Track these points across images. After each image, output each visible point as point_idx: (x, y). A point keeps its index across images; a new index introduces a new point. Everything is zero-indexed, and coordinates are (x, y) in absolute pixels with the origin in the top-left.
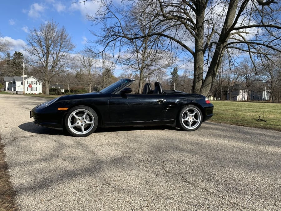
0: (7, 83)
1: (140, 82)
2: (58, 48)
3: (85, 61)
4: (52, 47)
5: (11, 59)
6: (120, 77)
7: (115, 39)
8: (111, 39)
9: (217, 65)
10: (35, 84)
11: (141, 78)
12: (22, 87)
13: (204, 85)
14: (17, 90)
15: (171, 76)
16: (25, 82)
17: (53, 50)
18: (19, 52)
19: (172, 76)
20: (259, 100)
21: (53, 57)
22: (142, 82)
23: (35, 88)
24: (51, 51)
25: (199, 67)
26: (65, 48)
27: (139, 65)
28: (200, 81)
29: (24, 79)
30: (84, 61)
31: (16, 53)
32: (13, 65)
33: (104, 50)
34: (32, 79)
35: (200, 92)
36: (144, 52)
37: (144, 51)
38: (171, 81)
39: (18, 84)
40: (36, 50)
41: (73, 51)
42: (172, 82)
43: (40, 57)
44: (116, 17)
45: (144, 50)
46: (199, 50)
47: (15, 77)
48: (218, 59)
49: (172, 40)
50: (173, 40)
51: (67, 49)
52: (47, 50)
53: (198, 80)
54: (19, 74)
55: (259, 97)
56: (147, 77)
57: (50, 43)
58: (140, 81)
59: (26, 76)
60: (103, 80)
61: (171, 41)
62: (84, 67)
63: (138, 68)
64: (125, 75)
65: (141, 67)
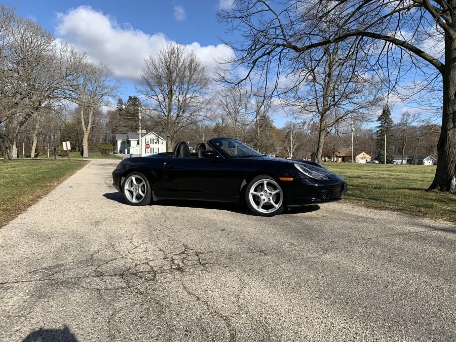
0: (119, 143)
1: (320, 135)
2: (186, 86)
3: (229, 105)
4: (177, 84)
5: (124, 107)
6: (285, 129)
7: (267, 51)
8: (260, 53)
10: (156, 143)
11: (322, 128)
12: (138, 147)
14: (131, 152)
15: (379, 124)
16: (143, 140)
17: (178, 89)
18: (134, 97)
19: (380, 122)
21: (179, 100)
22: (323, 134)
23: (156, 149)
24: (175, 91)
25: (455, 96)
26: (195, 85)
27: (317, 106)
29: (140, 137)
30: (227, 106)
31: (130, 98)
32: (127, 116)
33: (248, 75)
34: (151, 136)
36: (328, 83)
37: (326, 81)
38: (378, 131)
39: (133, 143)
40: (155, 91)
41: (208, 89)
42: (381, 133)
43: (160, 101)
44: (270, 9)
45: (327, 78)
46: (454, 58)
47: (130, 134)
49: (388, 43)
50: (391, 41)
51: (200, 87)
52: (171, 91)
53: (454, 125)
54: (135, 129)
56: (333, 126)
57: (174, 78)
58: (320, 132)
59: (144, 131)
60: (257, 133)
61: (387, 46)
62: (227, 115)
63: (317, 111)
64: (294, 124)
65: (321, 109)
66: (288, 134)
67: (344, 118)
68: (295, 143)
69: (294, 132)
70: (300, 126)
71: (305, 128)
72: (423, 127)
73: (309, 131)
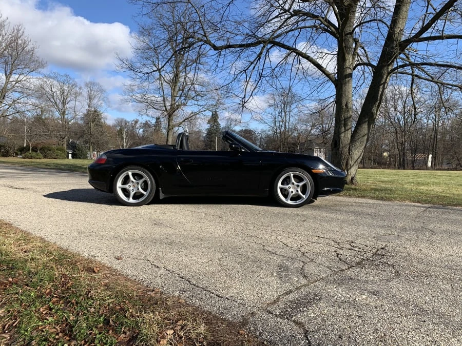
1: (168, 134)
6: (115, 126)
9: (377, 103)
11: (171, 127)
13: (357, 138)
15: (208, 126)
22: (171, 133)
25: (346, 105)
28: (348, 130)
35: (349, 150)
46: (346, 75)
48: (380, 93)
53: (345, 129)
64: (125, 121)
65: (169, 108)
66: (120, 132)
68: (127, 141)
69: (125, 130)
70: (132, 124)
71: (138, 125)
73: (141, 130)
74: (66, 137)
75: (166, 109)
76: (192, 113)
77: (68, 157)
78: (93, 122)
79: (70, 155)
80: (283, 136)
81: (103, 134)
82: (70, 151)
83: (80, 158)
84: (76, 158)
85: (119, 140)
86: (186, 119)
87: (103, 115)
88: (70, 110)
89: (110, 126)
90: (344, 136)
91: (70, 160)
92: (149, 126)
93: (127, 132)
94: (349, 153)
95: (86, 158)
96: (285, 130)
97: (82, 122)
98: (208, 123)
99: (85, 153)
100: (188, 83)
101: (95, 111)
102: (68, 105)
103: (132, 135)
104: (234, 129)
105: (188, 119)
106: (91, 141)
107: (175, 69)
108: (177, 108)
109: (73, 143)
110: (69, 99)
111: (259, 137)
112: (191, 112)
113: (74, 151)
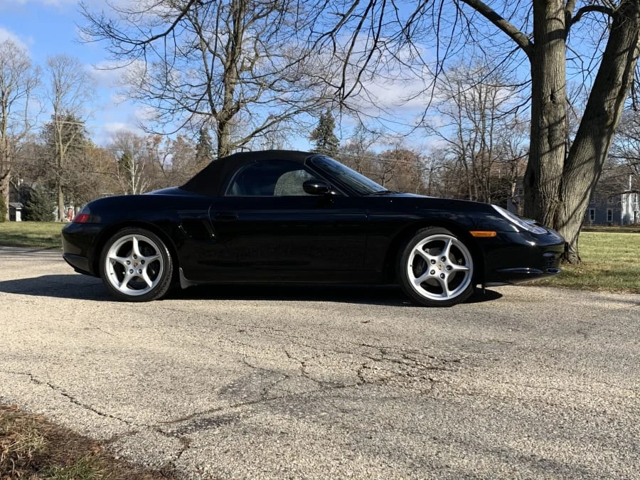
13: (576, 165)
15: (313, 145)
19: (315, 142)
20: (610, 225)
25: (552, 96)
28: (557, 149)
35: (560, 191)
46: (550, 33)
53: (551, 147)
55: (610, 212)
63: (210, 112)
64: (135, 138)
66: (125, 161)
67: (264, 131)
68: (140, 182)
69: (136, 156)
70: (148, 144)
71: (161, 147)
72: (388, 156)
73: (170, 157)
74: (8, 176)
75: (214, 111)
76: (271, 117)
77: (13, 218)
78: (64, 142)
79: (18, 214)
80: (479, 164)
81: (85, 167)
82: (18, 206)
83: (38, 220)
84: (32, 219)
85: (122, 180)
86: (256, 132)
87: (87, 126)
88: (17, 117)
89: (101, 149)
90: (550, 162)
91: (18, 225)
92: (186, 148)
93: (139, 163)
94: (560, 196)
95: (52, 218)
96: (483, 149)
97: (44, 143)
98: (312, 139)
99: (48, 208)
100: (261, 54)
101: (69, 119)
102: (13, 108)
103: (150, 167)
104: (369, 149)
105: (261, 130)
106: (62, 183)
107: (231, 25)
108: (238, 109)
109: (23, 187)
110: (13, 94)
111: (428, 166)
112: (268, 115)
113: (25, 204)
